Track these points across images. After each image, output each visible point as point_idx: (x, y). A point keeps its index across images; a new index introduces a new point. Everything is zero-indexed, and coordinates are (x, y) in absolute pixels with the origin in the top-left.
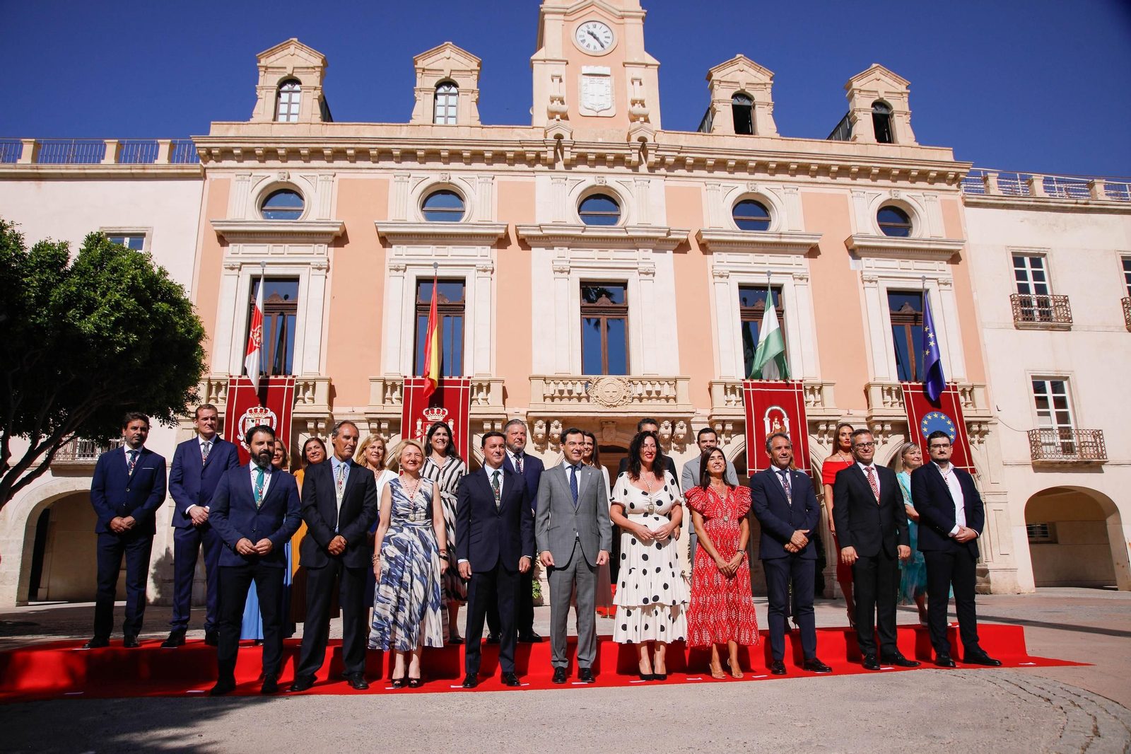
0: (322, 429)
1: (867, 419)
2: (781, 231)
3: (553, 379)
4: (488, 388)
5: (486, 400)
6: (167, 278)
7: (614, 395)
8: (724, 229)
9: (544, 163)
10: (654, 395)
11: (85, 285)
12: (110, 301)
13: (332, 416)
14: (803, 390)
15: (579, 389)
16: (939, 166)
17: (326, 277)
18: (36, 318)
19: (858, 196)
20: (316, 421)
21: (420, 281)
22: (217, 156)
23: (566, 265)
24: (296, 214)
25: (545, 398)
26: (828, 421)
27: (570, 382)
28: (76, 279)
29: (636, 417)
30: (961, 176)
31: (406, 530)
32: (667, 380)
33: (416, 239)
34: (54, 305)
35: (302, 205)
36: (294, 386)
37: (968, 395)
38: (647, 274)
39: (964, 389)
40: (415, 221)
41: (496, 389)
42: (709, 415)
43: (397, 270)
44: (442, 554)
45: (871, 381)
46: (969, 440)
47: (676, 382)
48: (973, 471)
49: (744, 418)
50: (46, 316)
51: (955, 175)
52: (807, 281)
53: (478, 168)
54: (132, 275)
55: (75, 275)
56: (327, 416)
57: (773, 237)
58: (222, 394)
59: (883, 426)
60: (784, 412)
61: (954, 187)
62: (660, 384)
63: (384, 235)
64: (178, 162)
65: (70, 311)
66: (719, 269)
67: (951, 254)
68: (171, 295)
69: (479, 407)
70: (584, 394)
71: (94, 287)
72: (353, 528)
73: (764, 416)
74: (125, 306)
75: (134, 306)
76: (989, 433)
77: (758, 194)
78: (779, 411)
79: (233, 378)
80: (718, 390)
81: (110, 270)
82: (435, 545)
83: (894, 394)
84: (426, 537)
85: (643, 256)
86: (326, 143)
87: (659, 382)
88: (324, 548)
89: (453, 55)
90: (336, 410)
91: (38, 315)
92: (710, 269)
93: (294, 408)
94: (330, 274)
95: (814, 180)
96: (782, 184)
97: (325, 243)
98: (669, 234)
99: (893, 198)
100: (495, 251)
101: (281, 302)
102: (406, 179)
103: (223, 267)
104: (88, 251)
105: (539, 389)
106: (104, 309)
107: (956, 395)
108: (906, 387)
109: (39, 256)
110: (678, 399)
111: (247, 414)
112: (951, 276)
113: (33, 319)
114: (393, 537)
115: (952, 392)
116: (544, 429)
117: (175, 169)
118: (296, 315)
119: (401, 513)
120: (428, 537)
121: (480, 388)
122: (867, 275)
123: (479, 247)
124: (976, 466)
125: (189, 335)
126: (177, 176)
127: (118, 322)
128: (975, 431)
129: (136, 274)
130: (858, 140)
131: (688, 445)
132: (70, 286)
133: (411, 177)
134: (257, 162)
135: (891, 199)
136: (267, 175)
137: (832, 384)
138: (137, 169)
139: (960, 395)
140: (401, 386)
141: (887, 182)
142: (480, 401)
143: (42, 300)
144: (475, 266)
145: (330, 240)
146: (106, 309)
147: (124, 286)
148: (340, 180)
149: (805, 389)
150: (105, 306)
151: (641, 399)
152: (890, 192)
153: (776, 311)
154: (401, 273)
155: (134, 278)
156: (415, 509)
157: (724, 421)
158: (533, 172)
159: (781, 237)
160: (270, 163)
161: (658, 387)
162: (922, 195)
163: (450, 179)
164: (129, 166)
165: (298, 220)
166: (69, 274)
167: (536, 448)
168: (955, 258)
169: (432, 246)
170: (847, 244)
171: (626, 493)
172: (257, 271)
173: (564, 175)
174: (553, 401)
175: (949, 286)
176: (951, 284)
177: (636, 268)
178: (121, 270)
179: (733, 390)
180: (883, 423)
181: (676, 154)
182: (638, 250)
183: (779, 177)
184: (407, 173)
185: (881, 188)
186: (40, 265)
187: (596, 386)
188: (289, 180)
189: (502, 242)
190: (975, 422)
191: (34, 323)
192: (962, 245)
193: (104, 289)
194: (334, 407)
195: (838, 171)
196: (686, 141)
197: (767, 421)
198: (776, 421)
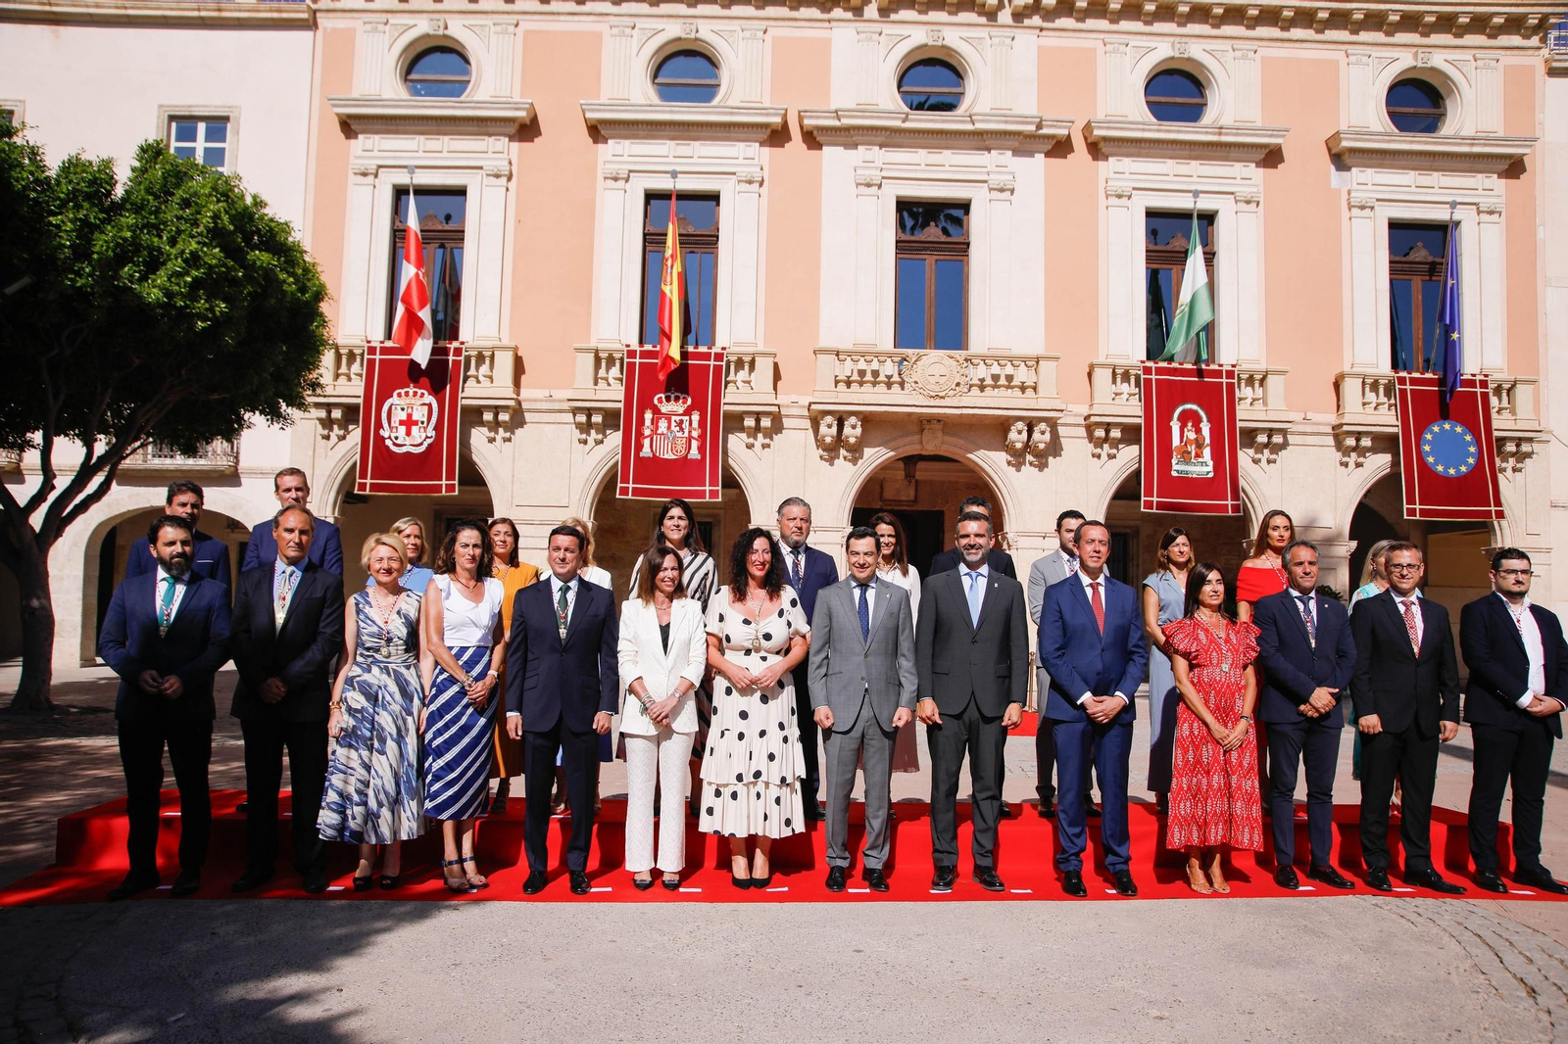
0: (505, 422)
1: (1333, 428)
2: (1221, 123)
3: (849, 354)
4: (752, 364)
5: (749, 382)
6: (265, 211)
7: (942, 380)
8: (1130, 119)
9: (846, 5)
10: (1003, 381)
11: (145, 226)
12: (183, 252)
13: (519, 403)
14: (1235, 381)
15: (889, 368)
16: (1511, 5)
17: (507, 189)
18: (75, 279)
19: (1358, 63)
20: (496, 410)
21: (651, 196)
23: (875, 175)
24: (458, 88)
25: (837, 382)
26: (1271, 430)
27: (875, 359)
28: (129, 219)
29: (973, 415)
32: (1025, 360)
33: (644, 130)
34: (99, 260)
35: (468, 73)
36: (462, 358)
37: (1504, 394)
38: (1002, 190)
39: (1500, 386)
40: (645, 102)
41: (764, 367)
42: (1086, 414)
43: (616, 179)
45: (1347, 369)
46: (1497, 465)
47: (1037, 362)
48: (1500, 515)
49: (1141, 421)
50: (89, 275)
52: (1258, 205)
53: (741, 15)
54: (214, 212)
55: (128, 210)
56: (512, 403)
57: (1207, 133)
58: (356, 367)
59: (1358, 440)
60: (1202, 414)
62: (1013, 365)
63: (594, 123)
65: (125, 266)
66: (1116, 185)
67: (1508, 162)
68: (275, 239)
69: (737, 395)
70: (896, 378)
71: (156, 229)
73: (1170, 419)
74: (206, 259)
75: (219, 260)
76: (1534, 456)
77: (1189, 59)
78: (1196, 413)
79: (373, 344)
80: (1102, 376)
81: (178, 204)
83: (1381, 390)
85: (998, 162)
87: (1011, 361)
90: (525, 393)
91: (78, 274)
92: (1102, 184)
93: (463, 391)
94: (513, 185)
95: (1285, 35)
96: (1230, 42)
97: (505, 135)
98: (1039, 126)
99: (1420, 65)
100: (766, 150)
101: (440, 228)
102: (628, 31)
103: (351, 173)
104: (143, 171)
105: (828, 367)
106: (175, 265)
107: (1485, 396)
108: (1402, 381)
109: (70, 182)
110: (1040, 389)
111: (394, 400)
112: (1503, 200)
113: (71, 280)
115: (1479, 390)
116: (834, 430)
117: (267, 11)
118: (462, 248)
121: (740, 364)
122: (1359, 196)
123: (742, 145)
124: (1505, 508)
125: (303, 294)
126: (271, 23)
127: (196, 284)
128: (1509, 452)
129: (219, 210)
131: (1051, 459)
132: (122, 230)
133: (636, 29)
135: (1415, 67)
136: (412, 23)
137: (1283, 373)
138: (208, 10)
139: (1491, 394)
140: (622, 359)
141: (1413, 38)
142: (739, 384)
143: (82, 251)
144: (734, 174)
145: (512, 130)
146: (177, 265)
147: (201, 229)
148: (527, 33)
149: (1239, 379)
150: (176, 259)
151: (982, 388)
152: (1416, 55)
153: (1204, 253)
154: (621, 184)
155: (216, 217)
157: (1109, 424)
158: (829, 21)
159: (1220, 134)
161: (1009, 370)
162: (1471, 58)
163: (697, 31)
165: (462, 98)
166: (117, 208)
167: (821, 457)
168: (1514, 168)
169: (668, 142)
170: (1330, 145)
172: (403, 178)
173: (877, 27)
174: (849, 387)
175: (1496, 216)
176: (1500, 213)
177: (985, 182)
178: (196, 204)
179: (1126, 377)
180: (1358, 436)
182: (989, 152)
183: (1228, 30)
184: (630, 21)
185: (1400, 49)
186: (73, 195)
187: (915, 366)
188: (446, 32)
189: (777, 136)
190: (1511, 439)
191: (73, 286)
192: (1531, 146)
193: (173, 233)
194: (522, 390)
195: (1328, 20)
197: (1175, 426)
198: (1189, 427)
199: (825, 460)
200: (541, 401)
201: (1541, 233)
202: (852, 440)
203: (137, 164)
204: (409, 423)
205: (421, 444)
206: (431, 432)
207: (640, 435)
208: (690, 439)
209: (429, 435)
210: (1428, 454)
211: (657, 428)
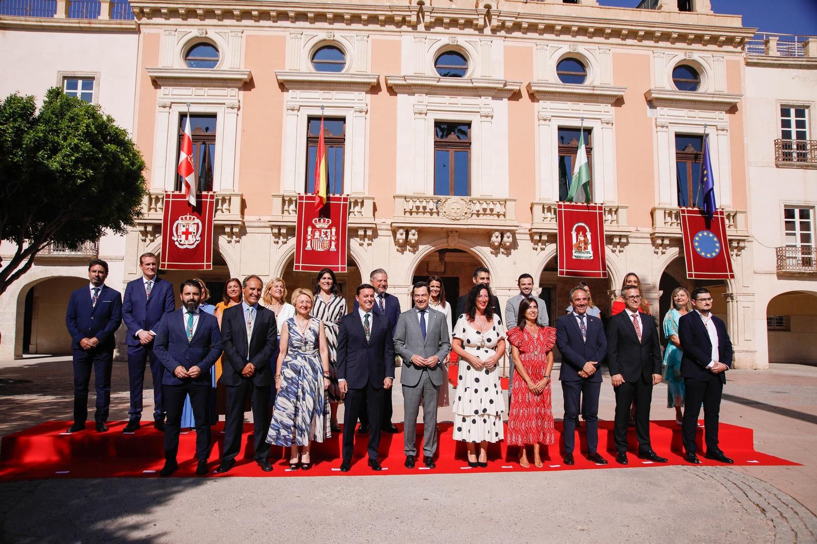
0: (236, 233)
1: (651, 235)
2: (594, 85)
3: (412, 198)
4: (362, 203)
5: (361, 212)
6: (114, 124)
7: (458, 211)
8: (549, 82)
9: (409, 24)
10: (488, 212)
11: (50, 131)
12: (70, 144)
13: (244, 223)
14: (603, 211)
15: (431, 205)
16: (728, 32)
17: (238, 115)
18: (13, 158)
19: (658, 57)
20: (232, 226)
21: (311, 119)
22: (148, 14)
23: (424, 109)
24: (213, 64)
25: (405, 212)
26: (621, 236)
27: (424, 201)
28: (42, 127)
29: (474, 229)
30: (746, 40)
31: (299, 358)
32: (499, 201)
33: (307, 85)
34: (26, 148)
35: (217, 56)
36: (214, 200)
37: (731, 218)
38: (487, 116)
39: (729, 214)
40: (307, 71)
41: (368, 205)
42: (530, 228)
43: (293, 110)
44: (326, 375)
45: (657, 206)
46: (730, 253)
47: (505, 202)
48: (731, 276)
49: (557, 231)
50: (21, 156)
51: (741, 39)
52: (612, 125)
53: (356, 28)
54: (87, 124)
55: (41, 123)
56: (240, 223)
57: (587, 89)
58: (159, 205)
59: (663, 241)
60: (587, 228)
61: (739, 49)
62: (493, 203)
63: (282, 82)
64: (117, 18)
65: (40, 152)
66: (544, 114)
67: (730, 106)
68: (118, 138)
69: (355, 219)
70: (435, 210)
71: (57, 132)
72: (259, 357)
73: (572, 230)
74: (83, 148)
75: (89, 148)
76: (746, 248)
77: (578, 53)
78: (584, 227)
79: (168, 193)
80: (538, 209)
81: (68, 120)
82: (321, 368)
83: (673, 216)
84: (314, 363)
85: (485, 103)
86: (235, 5)
87: (492, 202)
88: (239, 373)
90: (247, 218)
91: (15, 155)
92: (536, 114)
93: (215, 217)
94: (240, 112)
95: (624, 42)
96: (597, 45)
97: (236, 87)
98: (505, 85)
99: (688, 58)
100: (369, 96)
101: (203, 134)
102: (299, 36)
103: (157, 106)
104: (50, 103)
105: (401, 204)
107: (722, 219)
108: (683, 211)
109: (11, 108)
110: (507, 215)
111: (179, 221)
112: (728, 124)
113: (11, 158)
114: (290, 363)
115: (719, 216)
116: (404, 236)
117: (115, 24)
118: (215, 144)
119: (295, 345)
120: (315, 362)
121: (356, 203)
122: (661, 121)
123: (357, 93)
125: (133, 166)
126: (117, 30)
127: (77, 161)
128: (734, 247)
129: (89, 123)
130: (663, 9)
131: (512, 250)
132: (38, 133)
133: (303, 35)
134: (181, 20)
135: (685, 59)
136: (189, 31)
137: (626, 207)
138: (84, 23)
139: (725, 218)
140: (296, 201)
141: (684, 45)
142: (356, 213)
143: (17, 144)
144: (353, 107)
145: (240, 85)
146: (67, 151)
147: (80, 132)
148: (248, 37)
149: (605, 210)
150: (67, 148)
151: (478, 215)
152: (685, 53)
153: (586, 148)
154: (296, 112)
155: (88, 126)
156: (306, 343)
157: (541, 233)
158: (400, 32)
159: (594, 90)
160: (191, 21)
161: (491, 206)
162: (711, 56)
163: (334, 36)
164: (77, 21)
165: (215, 69)
166: (36, 121)
167: (397, 250)
168: (732, 109)
169: (319, 91)
170: (646, 96)
171: (464, 331)
172: (184, 109)
173: (424, 35)
174: (411, 215)
175: (725, 131)
176: (727, 130)
177: (479, 112)
178: (77, 119)
179: (549, 210)
180: (663, 238)
181: (514, 19)
182: (480, 98)
183: (596, 39)
184: (300, 31)
185: (678, 50)
186: (13, 115)
187: (444, 204)
188: (206, 35)
189: (374, 89)
190: (735, 240)
191: (12, 161)
192: (740, 99)
193: (65, 135)
194: (245, 216)
195: (644, 35)
196: (522, 8)
197: (574, 234)
198: (581, 235)
199: (400, 251)
200: (255, 222)
201: (745, 140)
202: (413, 241)
203: (47, 99)
204: (187, 233)
205: (193, 244)
206: (198, 238)
207: (305, 239)
208: (331, 241)
209: (197, 239)
210: (697, 247)
211: (314, 236)
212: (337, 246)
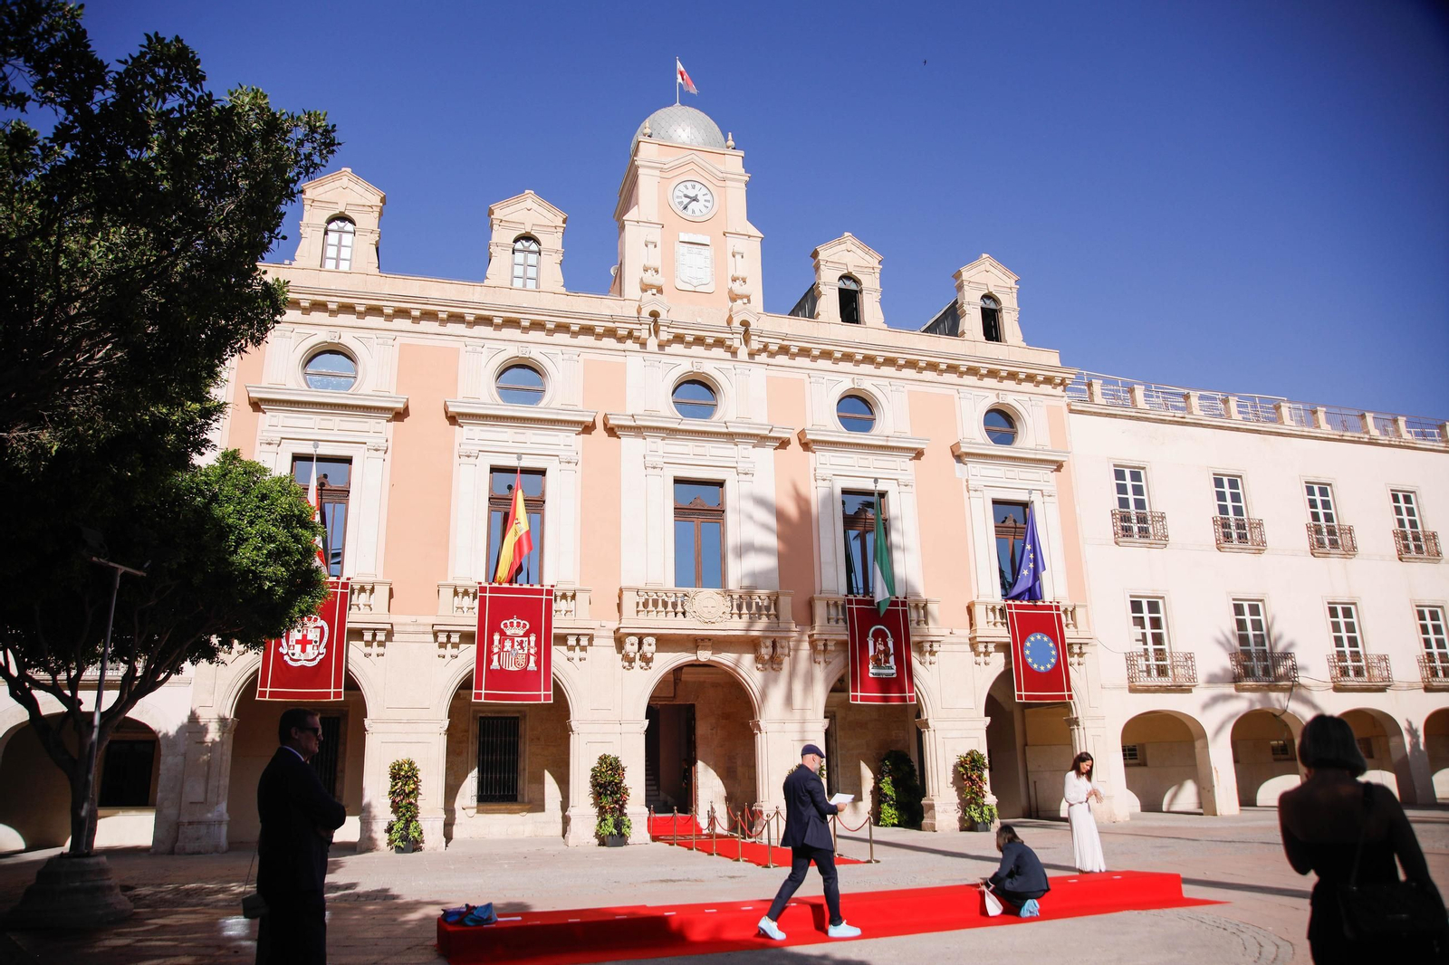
0: (381, 642)
1: (970, 640)
2: (886, 433)
3: (646, 590)
4: (573, 597)
5: (571, 611)
7: (713, 610)
8: (828, 428)
9: (636, 341)
10: (754, 611)
13: (392, 626)
14: (907, 608)
15: (674, 602)
16: (1045, 370)
17: (384, 460)
19: (965, 398)
20: (374, 631)
21: (496, 470)
23: (659, 461)
24: (345, 381)
25: (638, 612)
26: (932, 642)
27: (665, 595)
29: (734, 635)
32: (767, 592)
35: (356, 371)
36: (348, 590)
37: (1070, 614)
38: (746, 474)
39: (1066, 609)
40: (491, 401)
41: (582, 600)
42: (811, 632)
43: (468, 457)
45: (975, 599)
46: (1068, 661)
47: (776, 594)
48: (1073, 697)
49: (847, 638)
51: (1061, 380)
52: (912, 488)
53: (562, 342)
56: (386, 626)
57: (877, 439)
59: (985, 647)
60: (888, 631)
62: (760, 599)
63: (452, 414)
66: (822, 472)
67: (1056, 465)
69: (563, 620)
70: (680, 609)
73: (867, 636)
76: (1088, 655)
77: (864, 389)
78: (882, 631)
80: (820, 604)
83: (998, 613)
85: (744, 451)
86: (386, 300)
87: (760, 596)
89: (535, 206)
90: (396, 618)
92: (812, 470)
93: (348, 617)
94: (388, 457)
95: (921, 376)
96: (887, 380)
97: (384, 419)
98: (771, 431)
99: (1000, 401)
100: (579, 438)
101: (329, 488)
102: (479, 349)
103: (259, 442)
107: (1059, 616)
108: (1009, 607)
110: (780, 616)
112: (1055, 489)
115: (1055, 612)
116: (636, 646)
121: (564, 598)
122: (973, 483)
123: (563, 435)
124: (1074, 692)
128: (1075, 653)
130: (966, 337)
133: (486, 348)
134: (301, 316)
135: (998, 402)
136: (313, 332)
137: (938, 602)
139: (1062, 615)
140: (475, 593)
142: (565, 613)
144: (558, 456)
145: (389, 415)
149: (910, 607)
151: (740, 616)
152: (997, 395)
154: (472, 460)
157: (826, 640)
158: (624, 350)
159: (887, 441)
160: (317, 318)
162: (1027, 399)
163: (531, 352)
167: (622, 667)
170: (953, 449)
172: (301, 448)
173: (656, 356)
175: (1053, 498)
176: (1055, 497)
177: (735, 468)
179: (835, 607)
180: (986, 644)
181: (780, 341)
182: (737, 447)
183: (886, 371)
185: (988, 391)
187: (694, 600)
188: (339, 340)
189: (588, 428)
190: (1076, 644)
192: (1062, 456)
194: (393, 615)
195: (946, 369)
196: (790, 326)
197: (870, 641)
198: (880, 642)
199: (625, 668)
200: (407, 624)
201: (1078, 511)
202: (648, 654)
204: (304, 642)
205: (314, 659)
206: (322, 650)
207: (490, 652)
208: (528, 655)
209: (321, 652)
210: (1028, 656)
211: (503, 647)
212: (538, 663)
